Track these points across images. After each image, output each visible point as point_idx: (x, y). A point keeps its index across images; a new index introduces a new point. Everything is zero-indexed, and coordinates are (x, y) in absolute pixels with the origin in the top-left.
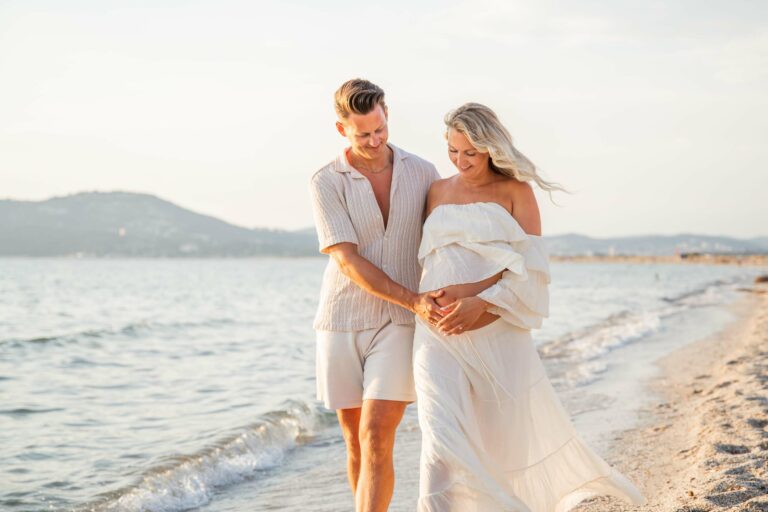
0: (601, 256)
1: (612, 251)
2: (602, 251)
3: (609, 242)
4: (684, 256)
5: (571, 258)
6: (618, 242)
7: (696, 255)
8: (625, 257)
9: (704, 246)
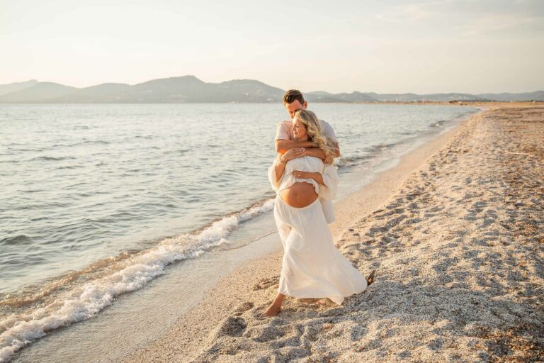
0: (420, 102)
1: (424, 100)
2: (420, 100)
3: (422, 96)
4: (451, 102)
5: (408, 103)
6: (426, 96)
7: (456, 101)
8: (429, 102)
9: (460, 98)
